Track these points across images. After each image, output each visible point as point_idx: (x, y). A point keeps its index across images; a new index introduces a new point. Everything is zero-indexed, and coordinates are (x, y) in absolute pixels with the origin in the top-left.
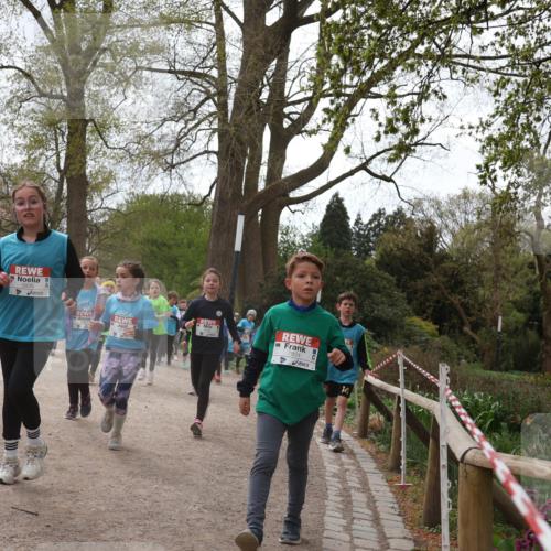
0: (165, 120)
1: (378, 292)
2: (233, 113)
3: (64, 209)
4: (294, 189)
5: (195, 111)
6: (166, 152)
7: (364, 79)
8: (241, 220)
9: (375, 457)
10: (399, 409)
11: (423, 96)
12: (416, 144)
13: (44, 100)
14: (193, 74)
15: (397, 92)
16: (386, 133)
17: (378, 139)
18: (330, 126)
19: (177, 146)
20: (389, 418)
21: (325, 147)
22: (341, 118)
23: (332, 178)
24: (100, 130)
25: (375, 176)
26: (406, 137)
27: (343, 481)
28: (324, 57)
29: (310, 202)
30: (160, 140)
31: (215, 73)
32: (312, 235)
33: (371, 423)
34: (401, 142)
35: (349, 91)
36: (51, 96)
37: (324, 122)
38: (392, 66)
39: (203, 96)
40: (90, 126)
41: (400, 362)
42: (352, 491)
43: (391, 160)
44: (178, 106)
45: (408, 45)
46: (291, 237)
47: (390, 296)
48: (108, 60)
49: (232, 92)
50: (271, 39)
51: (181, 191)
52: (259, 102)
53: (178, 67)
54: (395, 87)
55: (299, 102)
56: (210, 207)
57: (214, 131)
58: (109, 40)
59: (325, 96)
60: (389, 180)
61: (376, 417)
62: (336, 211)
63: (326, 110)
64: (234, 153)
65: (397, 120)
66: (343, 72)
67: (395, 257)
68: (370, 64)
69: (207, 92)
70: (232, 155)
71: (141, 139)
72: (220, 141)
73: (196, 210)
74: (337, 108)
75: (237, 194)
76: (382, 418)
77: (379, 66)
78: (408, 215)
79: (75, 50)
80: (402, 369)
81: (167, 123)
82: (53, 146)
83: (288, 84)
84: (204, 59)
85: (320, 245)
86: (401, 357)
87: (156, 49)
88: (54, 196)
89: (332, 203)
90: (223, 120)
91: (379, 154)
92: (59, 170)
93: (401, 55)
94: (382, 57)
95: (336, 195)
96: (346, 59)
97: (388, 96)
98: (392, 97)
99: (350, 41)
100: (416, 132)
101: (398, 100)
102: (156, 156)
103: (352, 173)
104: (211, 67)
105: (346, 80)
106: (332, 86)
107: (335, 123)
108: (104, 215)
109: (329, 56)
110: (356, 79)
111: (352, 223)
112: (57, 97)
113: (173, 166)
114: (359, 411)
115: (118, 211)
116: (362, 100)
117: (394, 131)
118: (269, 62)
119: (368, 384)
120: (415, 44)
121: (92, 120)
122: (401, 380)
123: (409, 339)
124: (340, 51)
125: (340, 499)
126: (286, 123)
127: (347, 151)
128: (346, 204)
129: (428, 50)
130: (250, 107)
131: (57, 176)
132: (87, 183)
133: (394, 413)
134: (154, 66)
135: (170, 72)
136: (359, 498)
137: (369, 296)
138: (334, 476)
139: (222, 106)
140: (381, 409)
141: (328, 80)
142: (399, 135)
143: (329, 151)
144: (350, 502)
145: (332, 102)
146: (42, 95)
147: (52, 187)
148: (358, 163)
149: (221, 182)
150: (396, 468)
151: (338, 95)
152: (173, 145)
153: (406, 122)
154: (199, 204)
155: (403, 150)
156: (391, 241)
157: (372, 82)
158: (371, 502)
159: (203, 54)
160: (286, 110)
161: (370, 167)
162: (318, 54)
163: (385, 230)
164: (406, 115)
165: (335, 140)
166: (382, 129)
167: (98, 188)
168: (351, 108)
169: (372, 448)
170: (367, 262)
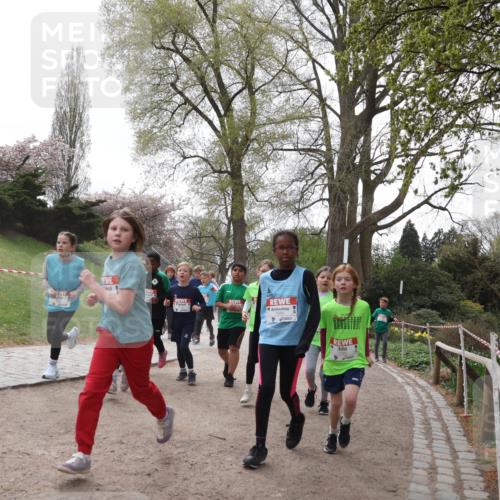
0: (293, 181)
1: (441, 284)
2: (337, 172)
3: (232, 242)
4: (380, 220)
5: (312, 174)
6: (295, 202)
7: (423, 144)
8: (346, 242)
9: (445, 396)
10: (461, 364)
11: (463, 152)
12: (461, 184)
13: (216, 175)
14: (310, 150)
15: (446, 150)
16: (441, 178)
17: (436, 182)
18: (402, 176)
19: (302, 197)
20: (454, 370)
21: (400, 190)
22: (410, 171)
23: (406, 210)
24: (252, 191)
25: (435, 207)
26: (455, 179)
27: (425, 414)
28: (395, 132)
29: (392, 228)
30: (290, 194)
31: (324, 148)
32: (394, 250)
33: (441, 374)
34: (452, 184)
35: (414, 152)
36: (220, 172)
37: (399, 174)
38: (441, 133)
39: (317, 164)
40: (246, 188)
41: (461, 332)
42: (431, 421)
43: (446, 196)
44: (302, 171)
45: (450, 120)
46: (380, 252)
47: (449, 287)
48: (256, 145)
49: (336, 160)
50: (359, 124)
51: (306, 225)
52: (354, 165)
53: (300, 146)
54: (444, 148)
55: (381, 162)
56: (325, 235)
57: (326, 186)
58: (254, 134)
59: (398, 157)
60: (444, 209)
61: (445, 370)
62: (410, 233)
63: (400, 166)
64: (339, 199)
65: (448, 169)
66: (409, 141)
67: (451, 261)
68: (427, 134)
69: (320, 161)
70: (339, 201)
71: (279, 194)
72: (330, 192)
73: (316, 238)
74: (407, 165)
75: (343, 226)
76: (449, 370)
77: (432, 134)
78: (459, 232)
79: (235, 141)
80: (462, 337)
81: (295, 183)
82: (223, 202)
83: (372, 151)
84: (316, 140)
85: (400, 256)
86: (461, 329)
87: (285, 137)
88: (225, 234)
89: (407, 227)
90: (331, 178)
91: (436, 192)
92: (228, 218)
93: (446, 126)
94: (434, 129)
95: (409, 222)
96: (410, 132)
97: (440, 154)
98: (443, 154)
99: (412, 120)
100: (460, 176)
101: (448, 156)
102: (288, 204)
103: (418, 206)
104: (321, 145)
105: (412, 145)
106: (403, 150)
107: (407, 174)
108: (256, 245)
109: (398, 131)
110: (418, 145)
111: (420, 240)
112: (224, 172)
113: (299, 210)
114: (433, 367)
115: (266, 241)
116: (423, 158)
117: (446, 176)
118: (359, 138)
119: (438, 348)
120: (455, 119)
121: (247, 184)
122: (462, 344)
123: (464, 316)
124: (406, 127)
125: (422, 426)
126: (373, 177)
127: (416, 192)
128: (416, 227)
129: (464, 122)
130: (349, 168)
131: (226, 221)
132: (246, 225)
133: (457, 367)
134: (285, 147)
135: (295, 150)
136: (436, 425)
137: (435, 288)
138: (419, 411)
139: (330, 170)
140: (448, 364)
141: (399, 146)
142: (449, 179)
143: (403, 193)
144: (430, 428)
145: (403, 161)
146: (215, 171)
147: (223, 229)
148: (422, 199)
149: (331, 219)
150: (461, 404)
151: (407, 156)
152: (298, 198)
153: (454, 170)
154: (318, 234)
155: (453, 189)
156: (447, 250)
157: (428, 146)
158: (445, 428)
159: (315, 137)
160: (372, 168)
161: (431, 201)
162: (392, 130)
163: (443, 243)
164: (453, 166)
165: (406, 186)
166: (439, 176)
167: (252, 227)
168: (416, 164)
169: (444, 392)
170: (433, 265)
